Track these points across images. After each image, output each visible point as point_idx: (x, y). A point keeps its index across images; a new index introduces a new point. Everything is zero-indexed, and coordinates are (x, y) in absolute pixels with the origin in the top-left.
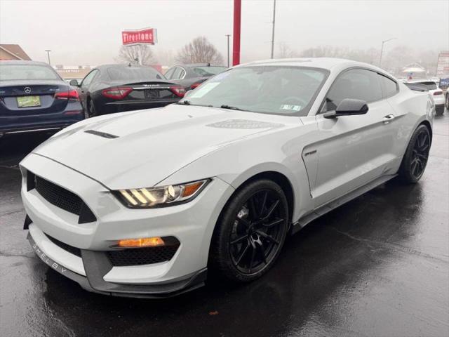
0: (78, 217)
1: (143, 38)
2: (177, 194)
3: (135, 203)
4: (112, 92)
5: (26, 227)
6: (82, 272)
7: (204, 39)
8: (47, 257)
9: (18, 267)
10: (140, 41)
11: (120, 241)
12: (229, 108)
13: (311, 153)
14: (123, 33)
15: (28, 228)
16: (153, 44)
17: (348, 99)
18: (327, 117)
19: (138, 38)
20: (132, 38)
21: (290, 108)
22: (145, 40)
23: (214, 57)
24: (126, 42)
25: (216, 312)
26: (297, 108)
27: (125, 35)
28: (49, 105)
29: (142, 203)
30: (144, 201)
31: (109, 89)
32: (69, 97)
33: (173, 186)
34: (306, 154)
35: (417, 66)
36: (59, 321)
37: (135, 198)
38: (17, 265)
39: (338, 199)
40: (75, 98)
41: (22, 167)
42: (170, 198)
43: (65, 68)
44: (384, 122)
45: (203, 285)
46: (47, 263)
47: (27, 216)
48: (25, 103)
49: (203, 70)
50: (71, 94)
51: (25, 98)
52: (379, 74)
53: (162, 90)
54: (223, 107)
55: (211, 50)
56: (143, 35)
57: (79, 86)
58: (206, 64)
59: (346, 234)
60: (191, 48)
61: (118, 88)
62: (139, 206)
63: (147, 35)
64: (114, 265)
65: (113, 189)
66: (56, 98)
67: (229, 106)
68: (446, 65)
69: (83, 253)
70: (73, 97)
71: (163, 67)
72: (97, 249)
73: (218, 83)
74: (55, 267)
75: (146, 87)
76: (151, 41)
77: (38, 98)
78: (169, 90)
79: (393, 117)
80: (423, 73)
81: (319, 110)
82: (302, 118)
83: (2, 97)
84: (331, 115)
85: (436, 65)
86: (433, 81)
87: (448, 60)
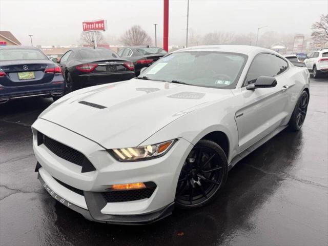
0: (81, 167)
1: (97, 27)
2: (154, 151)
4: (84, 67)
5: (37, 170)
6: (85, 206)
7: (139, 27)
8: (55, 194)
9: (34, 201)
10: (95, 28)
11: (113, 185)
12: (178, 83)
13: (240, 115)
14: (83, 23)
15: (38, 171)
16: (104, 30)
17: (262, 76)
18: (249, 89)
20: (89, 27)
21: (222, 83)
22: (98, 28)
23: (146, 39)
24: (85, 30)
25: (182, 234)
26: (227, 83)
27: (84, 24)
28: (40, 78)
29: (129, 158)
30: (130, 156)
31: (82, 65)
32: (55, 72)
33: (151, 145)
34: (237, 117)
35: (281, 45)
36: (70, 243)
37: (124, 155)
38: (33, 199)
39: (253, 145)
40: (58, 72)
41: (33, 128)
42: (149, 153)
43: (43, 47)
44: (282, 90)
45: (171, 213)
46: (57, 199)
47: (38, 163)
48: (23, 76)
50: (55, 70)
51: (24, 73)
52: (277, 56)
53: (118, 65)
54: (173, 82)
55: (143, 34)
56: (97, 24)
57: (59, 63)
58: (146, 46)
59: (261, 169)
60: (130, 34)
61: (88, 64)
62: (127, 160)
63: (100, 24)
64: (108, 202)
65: (108, 148)
66: (46, 72)
67: (178, 81)
68: (299, 44)
69: (85, 194)
70: (57, 72)
71: (110, 46)
72: (95, 191)
73: (166, 63)
74: (62, 201)
75: (107, 63)
76: (103, 29)
77: (33, 73)
78: (123, 65)
79: (287, 87)
80: (284, 49)
81: (243, 84)
82: (232, 90)
83: (7, 73)
84: (251, 87)
85: (293, 44)
86: (295, 55)
87: (301, 40)
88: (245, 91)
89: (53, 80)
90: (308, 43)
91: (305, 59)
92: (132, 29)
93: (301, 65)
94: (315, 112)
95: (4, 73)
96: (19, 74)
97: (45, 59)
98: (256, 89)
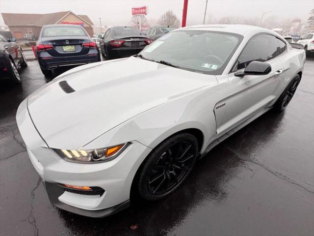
3: (70, 157)
4: (115, 43)
7: (172, 12)
10: (140, 13)
12: (166, 63)
16: (146, 14)
18: (237, 75)
19: (139, 11)
20: (136, 11)
21: (209, 67)
22: (142, 13)
23: (176, 22)
24: (134, 14)
26: (215, 67)
27: (133, 10)
28: (79, 51)
29: (76, 157)
30: (77, 155)
31: (113, 41)
32: (90, 46)
40: (93, 46)
44: (275, 75)
48: (67, 49)
49: (166, 30)
50: (91, 45)
51: (67, 47)
52: (276, 37)
53: (141, 41)
55: (174, 18)
56: (141, 10)
57: (103, 38)
58: (167, 26)
60: (165, 17)
61: (118, 40)
63: (143, 10)
64: (66, 191)
66: (83, 46)
68: (295, 27)
73: (163, 42)
75: (132, 39)
77: (73, 46)
78: (144, 41)
79: (281, 71)
80: (282, 31)
81: (232, 69)
82: (218, 76)
83: (55, 46)
84: (240, 73)
85: (290, 27)
86: (290, 37)
87: (298, 24)
88: (232, 78)
89: (89, 53)
90: (303, 26)
91: (298, 40)
92: (167, 14)
93: (299, 47)
94: (301, 92)
95: (52, 46)
96: (64, 47)
97: (85, 36)
98: (245, 76)
